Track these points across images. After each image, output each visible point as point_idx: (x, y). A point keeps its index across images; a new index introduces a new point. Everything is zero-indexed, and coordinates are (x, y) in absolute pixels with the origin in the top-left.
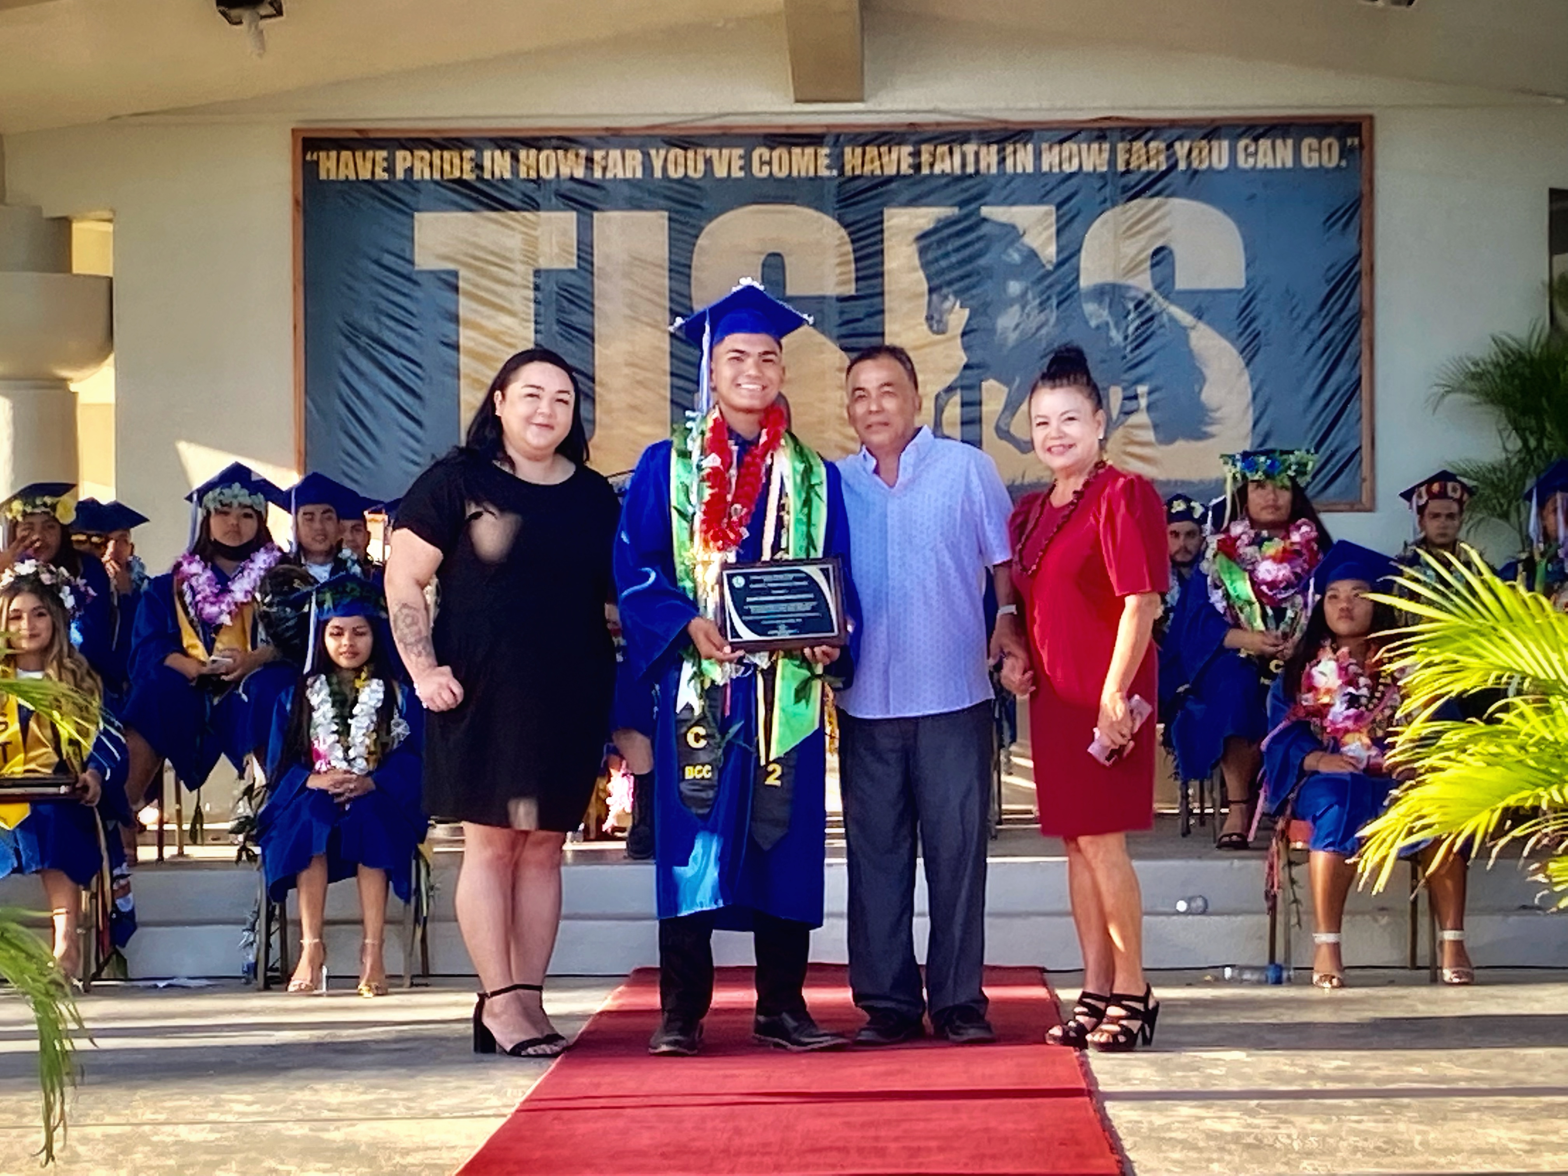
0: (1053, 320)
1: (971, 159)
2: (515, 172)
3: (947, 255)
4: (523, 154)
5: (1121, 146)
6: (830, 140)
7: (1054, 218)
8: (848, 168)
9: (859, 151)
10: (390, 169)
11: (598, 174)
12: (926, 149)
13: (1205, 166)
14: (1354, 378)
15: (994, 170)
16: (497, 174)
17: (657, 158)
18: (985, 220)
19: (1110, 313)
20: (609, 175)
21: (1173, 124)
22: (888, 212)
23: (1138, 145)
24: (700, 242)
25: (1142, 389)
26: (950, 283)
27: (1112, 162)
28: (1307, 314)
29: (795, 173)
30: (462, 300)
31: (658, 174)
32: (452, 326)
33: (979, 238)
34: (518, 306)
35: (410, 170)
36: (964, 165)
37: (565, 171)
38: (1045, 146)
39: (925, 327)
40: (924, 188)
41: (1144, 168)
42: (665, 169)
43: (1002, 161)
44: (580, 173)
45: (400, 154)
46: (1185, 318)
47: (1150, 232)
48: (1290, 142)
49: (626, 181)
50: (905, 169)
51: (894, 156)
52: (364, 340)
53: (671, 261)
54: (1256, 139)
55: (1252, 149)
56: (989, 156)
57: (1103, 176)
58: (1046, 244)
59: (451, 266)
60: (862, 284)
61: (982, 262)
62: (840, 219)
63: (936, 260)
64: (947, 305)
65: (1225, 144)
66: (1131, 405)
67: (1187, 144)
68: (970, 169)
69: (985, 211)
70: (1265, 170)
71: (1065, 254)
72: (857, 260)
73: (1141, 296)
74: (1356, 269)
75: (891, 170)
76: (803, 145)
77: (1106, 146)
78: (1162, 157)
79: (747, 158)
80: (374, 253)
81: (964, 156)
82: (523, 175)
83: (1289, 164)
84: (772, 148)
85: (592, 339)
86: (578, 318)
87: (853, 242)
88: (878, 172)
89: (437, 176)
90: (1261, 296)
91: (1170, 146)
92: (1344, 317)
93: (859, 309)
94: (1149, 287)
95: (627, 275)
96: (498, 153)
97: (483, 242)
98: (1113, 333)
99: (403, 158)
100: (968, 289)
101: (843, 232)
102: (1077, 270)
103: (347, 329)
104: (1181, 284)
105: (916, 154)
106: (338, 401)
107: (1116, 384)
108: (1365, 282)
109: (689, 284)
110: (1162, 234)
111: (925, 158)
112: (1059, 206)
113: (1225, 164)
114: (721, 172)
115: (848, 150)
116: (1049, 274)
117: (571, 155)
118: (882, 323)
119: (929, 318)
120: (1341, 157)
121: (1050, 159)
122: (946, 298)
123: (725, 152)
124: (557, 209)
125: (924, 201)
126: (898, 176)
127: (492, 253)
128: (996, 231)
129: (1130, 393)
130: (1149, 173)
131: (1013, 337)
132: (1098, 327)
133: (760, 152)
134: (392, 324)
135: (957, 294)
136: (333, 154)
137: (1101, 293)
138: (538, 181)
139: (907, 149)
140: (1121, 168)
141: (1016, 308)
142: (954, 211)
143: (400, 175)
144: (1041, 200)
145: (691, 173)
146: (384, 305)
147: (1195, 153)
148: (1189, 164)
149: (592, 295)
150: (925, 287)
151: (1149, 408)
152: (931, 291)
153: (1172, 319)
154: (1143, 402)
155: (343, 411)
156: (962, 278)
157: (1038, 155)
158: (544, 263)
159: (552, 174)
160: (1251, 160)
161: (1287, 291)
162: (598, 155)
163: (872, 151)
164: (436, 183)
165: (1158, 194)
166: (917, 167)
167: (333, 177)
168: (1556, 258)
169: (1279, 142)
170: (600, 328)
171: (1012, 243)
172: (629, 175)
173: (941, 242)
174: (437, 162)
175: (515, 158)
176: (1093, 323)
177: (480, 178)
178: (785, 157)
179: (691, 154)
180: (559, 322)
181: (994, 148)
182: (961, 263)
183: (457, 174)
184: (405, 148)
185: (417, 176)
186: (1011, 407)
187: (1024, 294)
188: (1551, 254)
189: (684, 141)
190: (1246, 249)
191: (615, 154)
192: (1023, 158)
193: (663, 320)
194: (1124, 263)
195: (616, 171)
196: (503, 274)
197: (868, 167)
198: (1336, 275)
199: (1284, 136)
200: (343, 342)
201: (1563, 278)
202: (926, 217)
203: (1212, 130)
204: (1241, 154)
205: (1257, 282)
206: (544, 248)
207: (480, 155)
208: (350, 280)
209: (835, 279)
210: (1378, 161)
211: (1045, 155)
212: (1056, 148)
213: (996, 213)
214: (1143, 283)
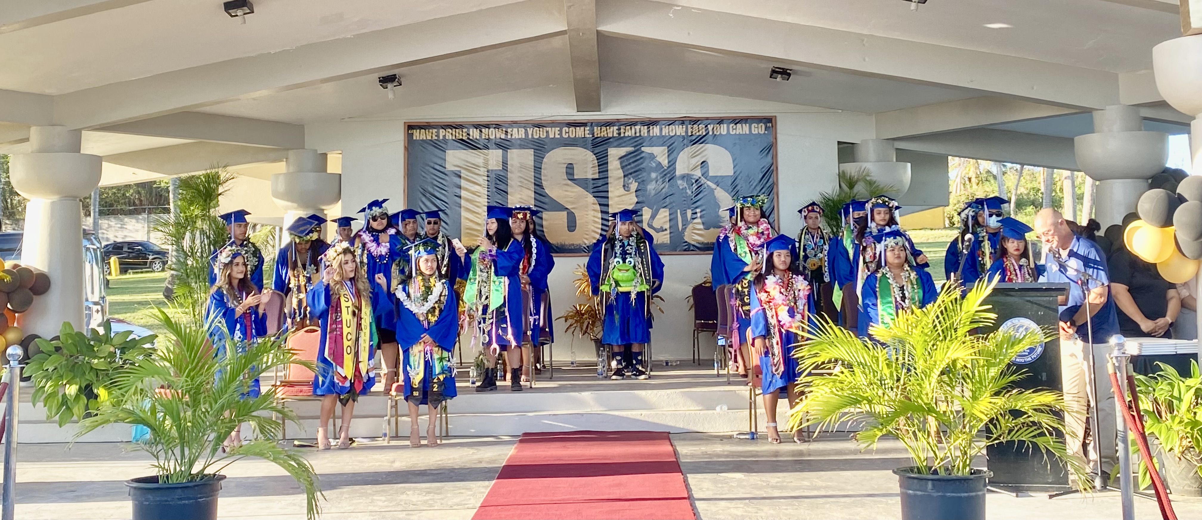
0: (667, 186)
1: (638, 131)
2: (480, 136)
3: (630, 164)
4: (483, 130)
5: (689, 126)
6: (589, 124)
7: (667, 151)
8: (595, 134)
9: (599, 128)
10: (438, 136)
11: (509, 137)
12: (622, 127)
13: (718, 133)
14: (772, 207)
15: (646, 135)
16: (475, 137)
17: (530, 131)
18: (643, 152)
19: (687, 184)
20: (513, 137)
21: (707, 119)
22: (609, 150)
23: (695, 126)
24: (544, 160)
25: (698, 210)
26: (631, 174)
27: (687, 132)
28: (755, 184)
29: (577, 136)
30: (462, 181)
31: (530, 136)
32: (459, 190)
33: (641, 158)
34: (482, 183)
35: (444, 136)
36: (635, 133)
37: (498, 136)
38: (664, 126)
39: (623, 189)
40: (621, 141)
41: (698, 134)
42: (532, 135)
43: (649, 131)
44: (503, 136)
45: (441, 130)
46: (713, 186)
47: (700, 156)
48: (748, 125)
49: (519, 139)
50: (615, 135)
51: (611, 130)
52: (428, 195)
53: (535, 167)
54: (736, 124)
55: (734, 127)
56: (644, 130)
57: (683, 136)
58: (664, 160)
59: (458, 169)
60: (601, 174)
61: (642, 166)
62: (592, 152)
63: (626, 166)
64: (630, 181)
65: (725, 125)
66: (695, 216)
67: (712, 126)
68: (638, 135)
69: (643, 149)
70: (739, 134)
71: (672, 163)
72: (599, 166)
73: (697, 178)
74: (772, 168)
75: (610, 135)
76: (580, 126)
77: (684, 126)
78: (704, 130)
79: (561, 131)
80: (432, 165)
81: (635, 130)
82: (483, 137)
83: (748, 132)
84: (569, 128)
85: (507, 193)
86: (502, 187)
87: (597, 159)
88: (606, 136)
89: (454, 138)
90: (739, 178)
92: (768, 185)
93: (600, 182)
94: (700, 175)
95: (520, 171)
96: (475, 130)
97: (470, 160)
98: (688, 191)
99: (442, 132)
100: (637, 176)
101: (594, 156)
102: (675, 169)
103: (422, 191)
104: (711, 174)
105: (619, 129)
107: (689, 209)
108: (775, 172)
109: (541, 174)
110: (704, 156)
111: (622, 131)
112: (668, 147)
113: (725, 133)
114: (551, 136)
115: (595, 128)
116: (666, 170)
117: (500, 130)
118: (608, 188)
119: (624, 186)
120: (765, 130)
121: (665, 131)
122: (630, 179)
123: (553, 129)
124: (496, 149)
125: (623, 145)
126: (613, 137)
127: (474, 164)
128: (647, 155)
129: (694, 212)
130: (700, 136)
131: (653, 193)
132: (683, 189)
133: (566, 129)
134: (438, 189)
135: (633, 178)
136: (418, 131)
137: (683, 177)
138: (489, 139)
139: (616, 128)
140: (690, 134)
141: (654, 182)
142: (632, 149)
143: (441, 137)
144: (662, 145)
145: (541, 136)
146: (435, 183)
147: (715, 128)
148: (713, 133)
149: (507, 178)
150: (622, 175)
151: (701, 217)
152: (625, 176)
153: (708, 186)
154: (699, 215)
156: (635, 172)
157: (661, 130)
158: (490, 168)
159: (494, 136)
160: (734, 131)
161: (748, 176)
162: (509, 130)
163: (604, 128)
164: (454, 140)
165: (702, 143)
166: (619, 134)
167: (418, 138)
168: (841, 165)
169: (744, 125)
170: (510, 190)
171: (652, 160)
172: (520, 137)
173: (627, 160)
174: (454, 133)
175: (481, 131)
176: (681, 187)
177: (468, 138)
178: (574, 130)
179: (541, 129)
181: (646, 127)
182: (636, 166)
183: (461, 137)
184: (443, 128)
185: (447, 138)
186: (653, 217)
187: (657, 177)
188: (839, 163)
189: (539, 125)
190: (733, 161)
191: (515, 130)
192: (656, 131)
193: (532, 187)
194: (691, 167)
195: (516, 135)
196: (477, 171)
197: (602, 134)
198: (765, 170)
199: (745, 123)
200: (421, 195)
201: (843, 172)
202: (623, 151)
203: (721, 121)
204: (731, 129)
205: (738, 172)
206: (490, 162)
207: (469, 131)
208: (423, 174)
209: (591, 172)
210: (778, 131)
211: (664, 129)
212: (667, 127)
213: (646, 149)
214: (698, 173)
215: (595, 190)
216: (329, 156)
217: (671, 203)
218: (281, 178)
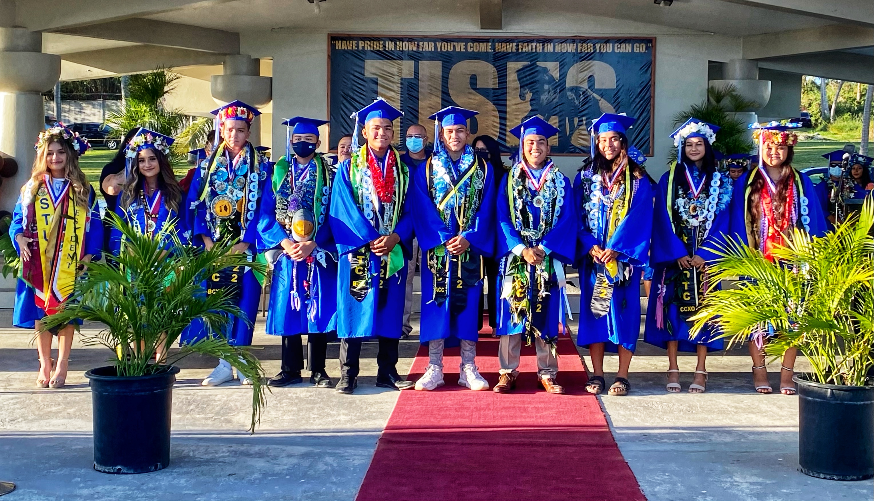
0: (558, 97)
1: (534, 47)
2: (395, 47)
3: (526, 77)
4: (398, 43)
5: (579, 45)
7: (559, 66)
8: (496, 49)
9: (500, 44)
10: (358, 46)
11: (421, 50)
12: (520, 44)
13: (605, 51)
14: (648, 116)
15: (541, 51)
16: (390, 49)
17: (439, 45)
18: (538, 66)
19: (575, 95)
20: (424, 50)
21: (596, 38)
22: (508, 63)
23: (585, 45)
24: (451, 71)
25: (584, 118)
26: (527, 85)
27: (577, 49)
28: (634, 97)
29: (480, 51)
30: (379, 87)
31: (439, 50)
33: (536, 71)
34: (396, 88)
35: (363, 47)
37: (411, 49)
38: (556, 44)
39: (519, 98)
40: (518, 56)
41: (586, 52)
42: (441, 48)
43: (543, 48)
44: (415, 49)
45: (360, 42)
46: (598, 98)
47: (587, 71)
48: (631, 45)
49: (429, 52)
50: (514, 50)
51: (511, 46)
52: (349, 98)
53: (442, 76)
54: (620, 43)
55: (619, 46)
56: (540, 47)
57: (574, 53)
58: (556, 74)
59: (375, 77)
60: (500, 85)
61: (536, 79)
62: (493, 65)
64: (526, 91)
65: (611, 45)
66: (581, 123)
67: (599, 45)
68: (534, 51)
69: (538, 63)
70: (623, 52)
71: (563, 76)
72: (499, 77)
73: (584, 90)
74: (650, 83)
75: (509, 51)
76: (483, 42)
77: (575, 44)
78: (592, 48)
79: (466, 46)
80: (353, 72)
81: (532, 46)
82: (398, 49)
83: (630, 51)
84: (473, 43)
85: (418, 99)
86: (414, 94)
87: (498, 72)
88: (506, 51)
89: (372, 49)
90: (621, 91)
91: (594, 45)
92: (646, 97)
93: (499, 92)
94: (587, 87)
95: (430, 80)
96: (390, 42)
97: (385, 69)
98: (576, 101)
99: (361, 44)
100: (532, 87)
101: (495, 69)
102: (565, 81)
103: (343, 94)
104: (597, 87)
105: (517, 46)
106: (341, 118)
107: (576, 117)
108: (652, 87)
109: (448, 83)
110: (591, 71)
111: (520, 47)
112: (560, 63)
113: (611, 51)
114: (458, 50)
115: (497, 44)
116: (557, 83)
117: (413, 43)
118: (506, 97)
119: (520, 96)
120: (646, 49)
121: (558, 49)
122: (525, 89)
123: (459, 44)
124: (408, 60)
125: (520, 59)
126: (512, 52)
127: (389, 73)
128: (541, 69)
129: (580, 119)
130: (588, 53)
131: (545, 102)
132: (571, 100)
133: (470, 44)
134: (357, 94)
135: (529, 88)
136: (340, 41)
137: (572, 89)
138: (403, 51)
139: (515, 44)
140: (579, 51)
141: (547, 93)
142: (528, 63)
143: (360, 48)
144: (555, 61)
145: (449, 50)
146: (355, 88)
147: (602, 47)
148: (600, 50)
149: (418, 86)
150: (519, 86)
151: (586, 124)
152: (521, 87)
153: (593, 97)
154: (584, 122)
155: (342, 120)
156: (530, 84)
157: (554, 47)
158: (404, 76)
159: (407, 49)
160: (619, 50)
161: (629, 90)
162: (421, 43)
163: (504, 44)
164: (371, 51)
165: (589, 60)
166: (518, 50)
167: (340, 49)
168: (710, 81)
169: (627, 45)
170: (420, 97)
171: (546, 73)
172: (430, 50)
173: (524, 73)
174: (372, 45)
175: (396, 44)
176: (570, 98)
177: (385, 50)
178: (478, 45)
179: (449, 44)
180: (408, 94)
181: (541, 44)
182: (530, 79)
183: (378, 48)
184: (362, 40)
185: (366, 49)
187: (549, 89)
188: (709, 80)
189: (447, 40)
190: (617, 77)
191: (426, 43)
192: (550, 48)
193: (440, 94)
194: (580, 80)
195: (426, 49)
196: (392, 79)
197: (503, 49)
198: (644, 85)
199: (629, 43)
200: (342, 99)
201: (712, 87)
202: (520, 65)
203: (607, 40)
204: (616, 48)
205: (620, 86)
206: (404, 72)
207: (385, 43)
208: (345, 80)
209: (492, 83)
210: (657, 51)
211: (556, 47)
212: (560, 45)
213: (541, 64)
214: (585, 86)
215: (495, 98)
216: (262, 61)
217: (560, 112)
218: (219, 80)
